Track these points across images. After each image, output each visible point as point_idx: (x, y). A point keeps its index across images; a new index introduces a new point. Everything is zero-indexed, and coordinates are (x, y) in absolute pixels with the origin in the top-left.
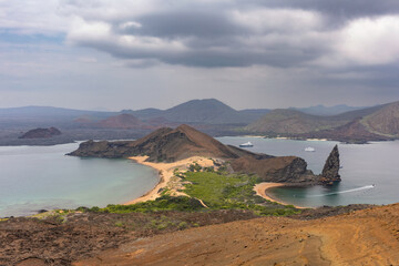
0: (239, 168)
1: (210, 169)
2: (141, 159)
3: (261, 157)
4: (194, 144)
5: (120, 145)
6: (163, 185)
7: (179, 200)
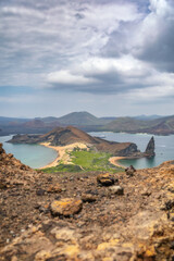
0: (100, 149)
1: (85, 150)
2: (47, 144)
3: (112, 143)
4: (76, 136)
5: (36, 137)
6: (60, 158)
7: (69, 166)
